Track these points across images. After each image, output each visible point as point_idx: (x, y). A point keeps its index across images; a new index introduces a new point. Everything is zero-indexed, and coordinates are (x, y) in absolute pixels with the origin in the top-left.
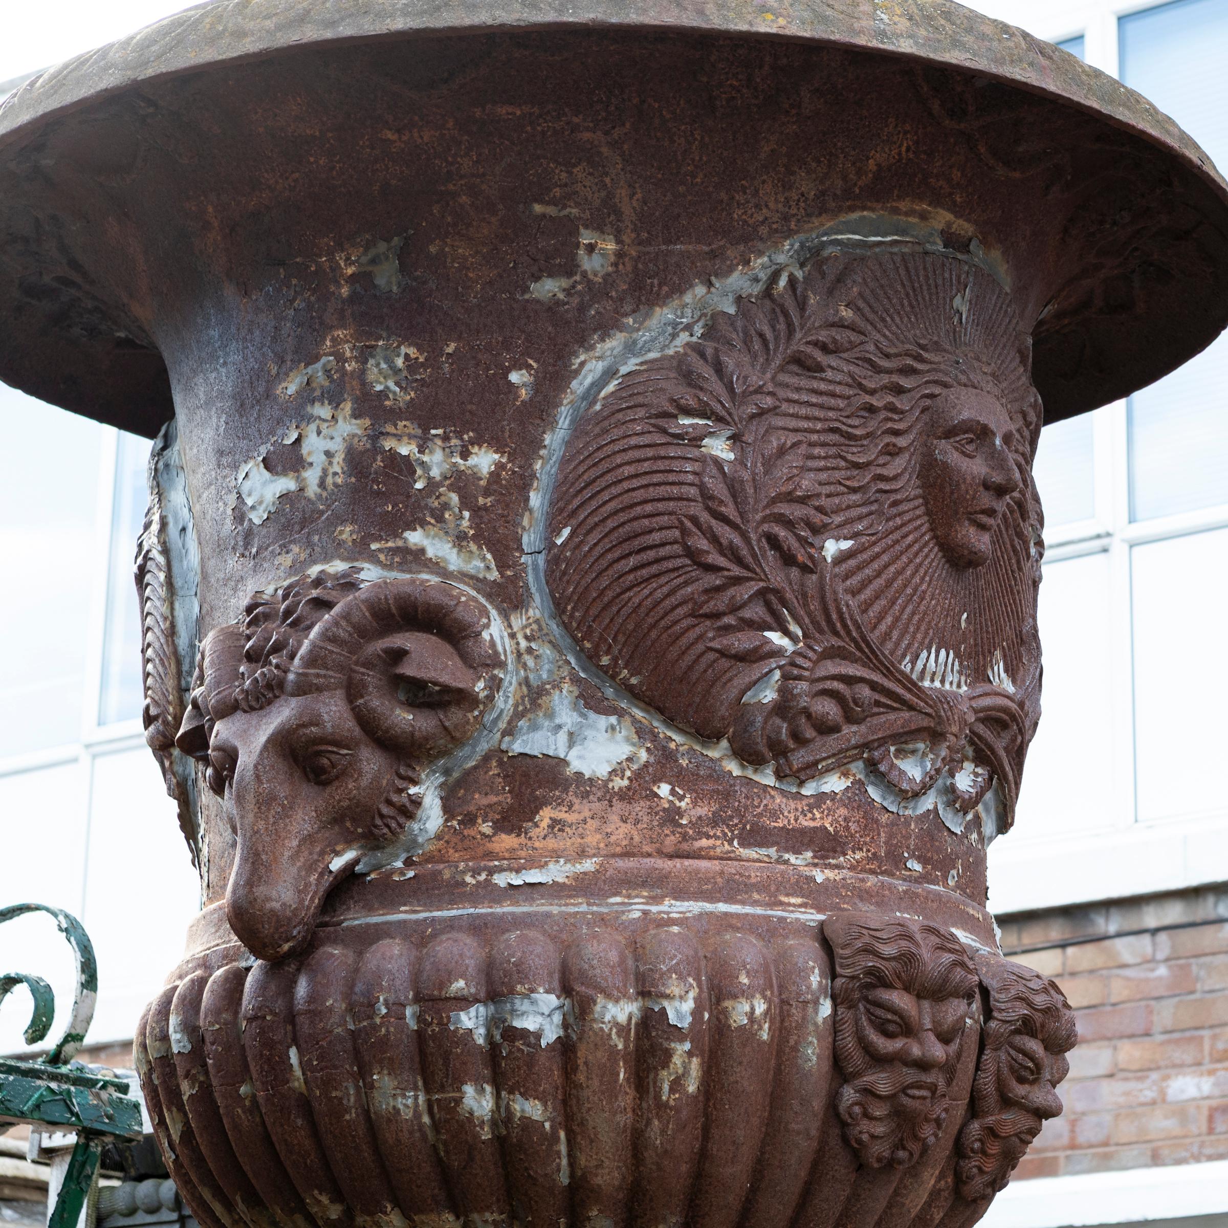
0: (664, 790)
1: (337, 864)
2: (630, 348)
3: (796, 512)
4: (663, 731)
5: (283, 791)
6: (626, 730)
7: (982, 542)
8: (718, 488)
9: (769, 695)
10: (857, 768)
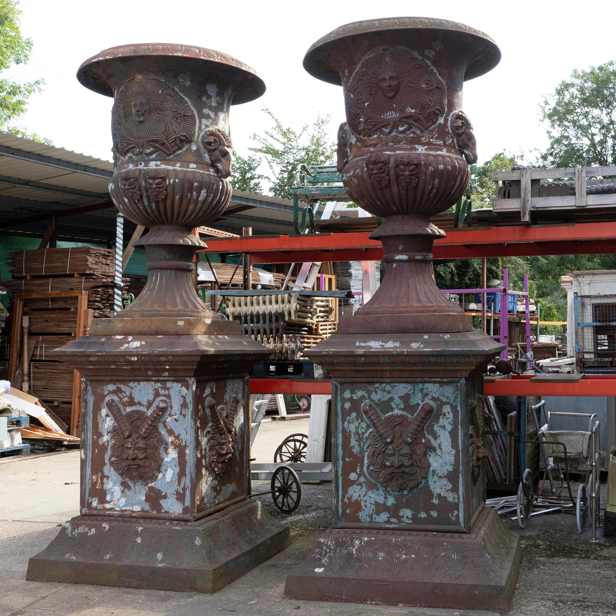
0: (358, 143)
1: (345, 161)
4: (357, 135)
5: (339, 153)
6: (355, 137)
9: (362, 128)
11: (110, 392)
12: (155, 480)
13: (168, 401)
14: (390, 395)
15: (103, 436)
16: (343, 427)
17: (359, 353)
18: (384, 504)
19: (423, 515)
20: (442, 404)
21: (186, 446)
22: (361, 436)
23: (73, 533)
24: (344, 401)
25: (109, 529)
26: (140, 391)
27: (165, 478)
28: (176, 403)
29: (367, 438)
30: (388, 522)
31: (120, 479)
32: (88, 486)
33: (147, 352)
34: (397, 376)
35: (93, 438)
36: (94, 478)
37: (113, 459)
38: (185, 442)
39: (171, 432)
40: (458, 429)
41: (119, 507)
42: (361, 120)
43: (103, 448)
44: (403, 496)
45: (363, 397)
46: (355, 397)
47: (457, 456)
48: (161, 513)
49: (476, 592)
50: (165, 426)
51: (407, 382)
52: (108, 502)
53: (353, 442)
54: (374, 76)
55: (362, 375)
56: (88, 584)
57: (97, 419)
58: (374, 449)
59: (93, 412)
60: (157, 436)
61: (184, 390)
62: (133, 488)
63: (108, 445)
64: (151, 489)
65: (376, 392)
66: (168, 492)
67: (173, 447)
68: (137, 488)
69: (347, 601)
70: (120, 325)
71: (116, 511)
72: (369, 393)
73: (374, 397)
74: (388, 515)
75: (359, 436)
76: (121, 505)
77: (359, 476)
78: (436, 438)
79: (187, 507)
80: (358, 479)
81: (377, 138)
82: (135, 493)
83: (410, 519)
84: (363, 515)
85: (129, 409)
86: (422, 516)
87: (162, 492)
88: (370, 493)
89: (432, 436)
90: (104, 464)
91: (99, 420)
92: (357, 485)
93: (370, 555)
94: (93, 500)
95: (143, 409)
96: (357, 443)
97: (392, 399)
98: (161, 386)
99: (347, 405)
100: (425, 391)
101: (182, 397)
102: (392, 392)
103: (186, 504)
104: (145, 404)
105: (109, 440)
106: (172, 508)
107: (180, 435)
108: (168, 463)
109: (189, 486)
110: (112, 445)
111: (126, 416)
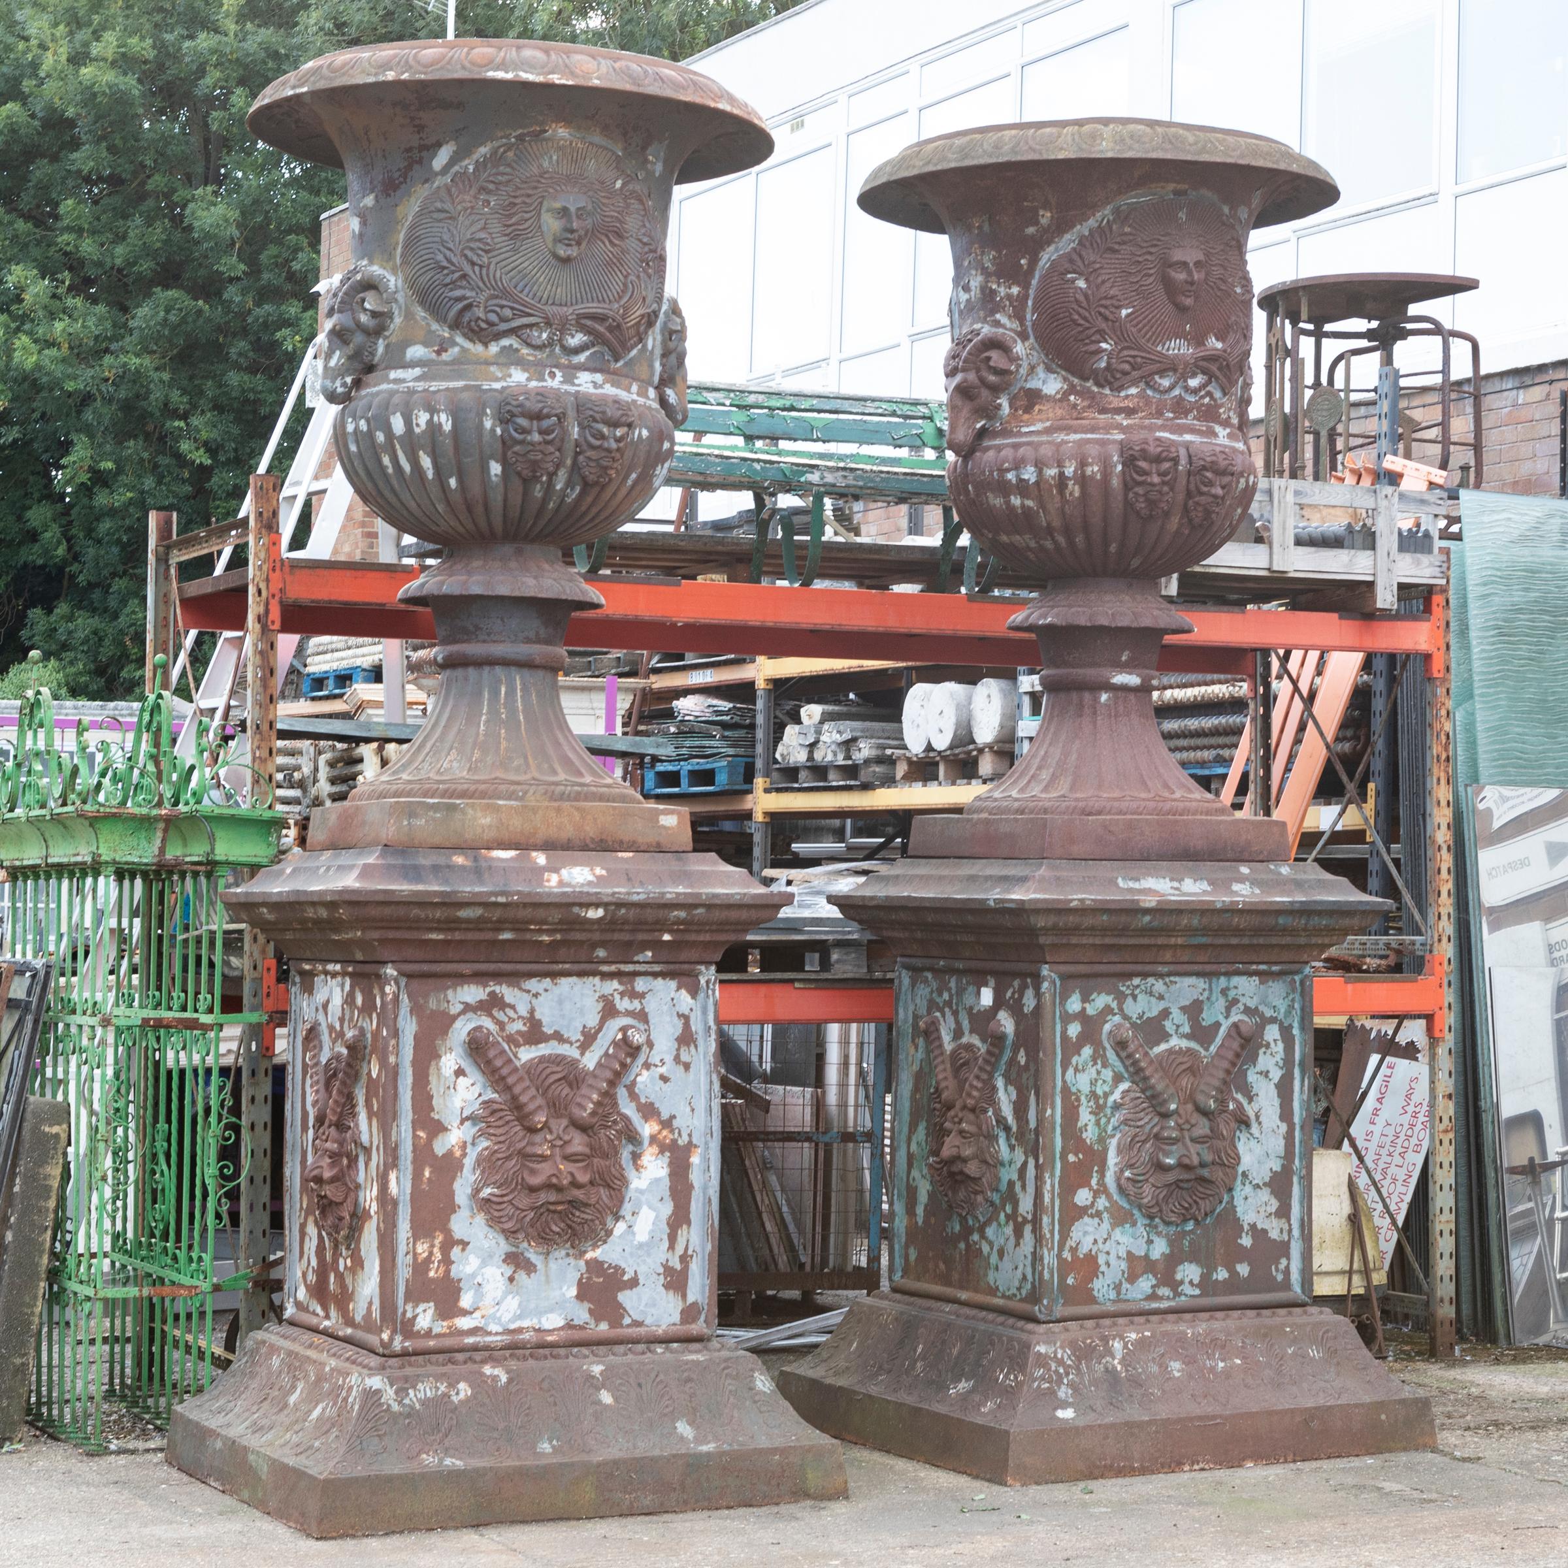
0: (1072, 398)
1: (978, 426)
2: (1057, 250)
3: (1108, 302)
4: (1071, 378)
5: (960, 403)
6: (1060, 379)
7: (1189, 302)
8: (1081, 298)
9: (1103, 365)
10: (1142, 385)
11: (467, 1008)
12: (605, 1242)
13: (641, 1026)
14: (1162, 1005)
15: (446, 1129)
16: (1064, 1081)
17: (1147, 905)
18: (1147, 1256)
19: (1222, 1274)
20: (1266, 1021)
21: (690, 1146)
22: (1101, 1101)
23: (407, 1401)
24: (1067, 1019)
25: (510, 1381)
26: (560, 1002)
27: (634, 1234)
28: (664, 1033)
29: (1117, 1107)
30: (1153, 1297)
31: (503, 1246)
32: (403, 1273)
33: (642, 897)
34: (1185, 959)
35: (415, 1136)
36: (422, 1248)
37: (488, 1191)
38: (690, 1135)
39: (649, 1111)
40: (1292, 1078)
41: (500, 1323)
42: (1104, 345)
43: (449, 1166)
44: (1184, 1233)
45: (1107, 1010)
46: (1091, 1010)
47: (1289, 1137)
48: (621, 1326)
49: (1383, 1417)
50: (633, 1096)
51: (1198, 974)
52: (465, 1313)
53: (1085, 1116)
54: (1153, 250)
55: (1114, 959)
56: (513, 1522)
57: (428, 1083)
58: (1133, 1131)
59: (414, 1063)
60: (615, 1122)
61: (684, 996)
62: (540, 1264)
63: (464, 1155)
64: (595, 1266)
65: (1135, 997)
66: (642, 1270)
67: (655, 1149)
68: (553, 1265)
69: (1144, 1471)
70: (486, 821)
71: (490, 1334)
72: (1121, 998)
73: (1133, 1009)
74: (1154, 1282)
75: (1097, 1103)
76: (506, 1317)
77: (1096, 1194)
78: (1250, 1100)
79: (695, 1304)
80: (1093, 1203)
81: (1138, 395)
82: (548, 1281)
83: (1197, 1286)
84: (1102, 1287)
85: (526, 1054)
86: (1220, 1278)
87: (624, 1272)
88: (1117, 1234)
89: (1244, 1095)
90: (453, 1208)
91: (435, 1086)
92: (1092, 1216)
93: (1155, 1369)
94: (420, 1309)
95: (572, 1052)
96: (1093, 1118)
97: (1165, 1013)
98: (621, 988)
99: (1074, 1030)
100: (1232, 994)
101: (679, 1016)
102: (1166, 996)
103: (691, 1298)
104: (573, 1039)
105: (469, 1140)
106: (653, 1311)
107: (674, 1117)
108: (641, 1192)
109: (698, 1249)
110: (480, 1154)
111: (528, 1072)
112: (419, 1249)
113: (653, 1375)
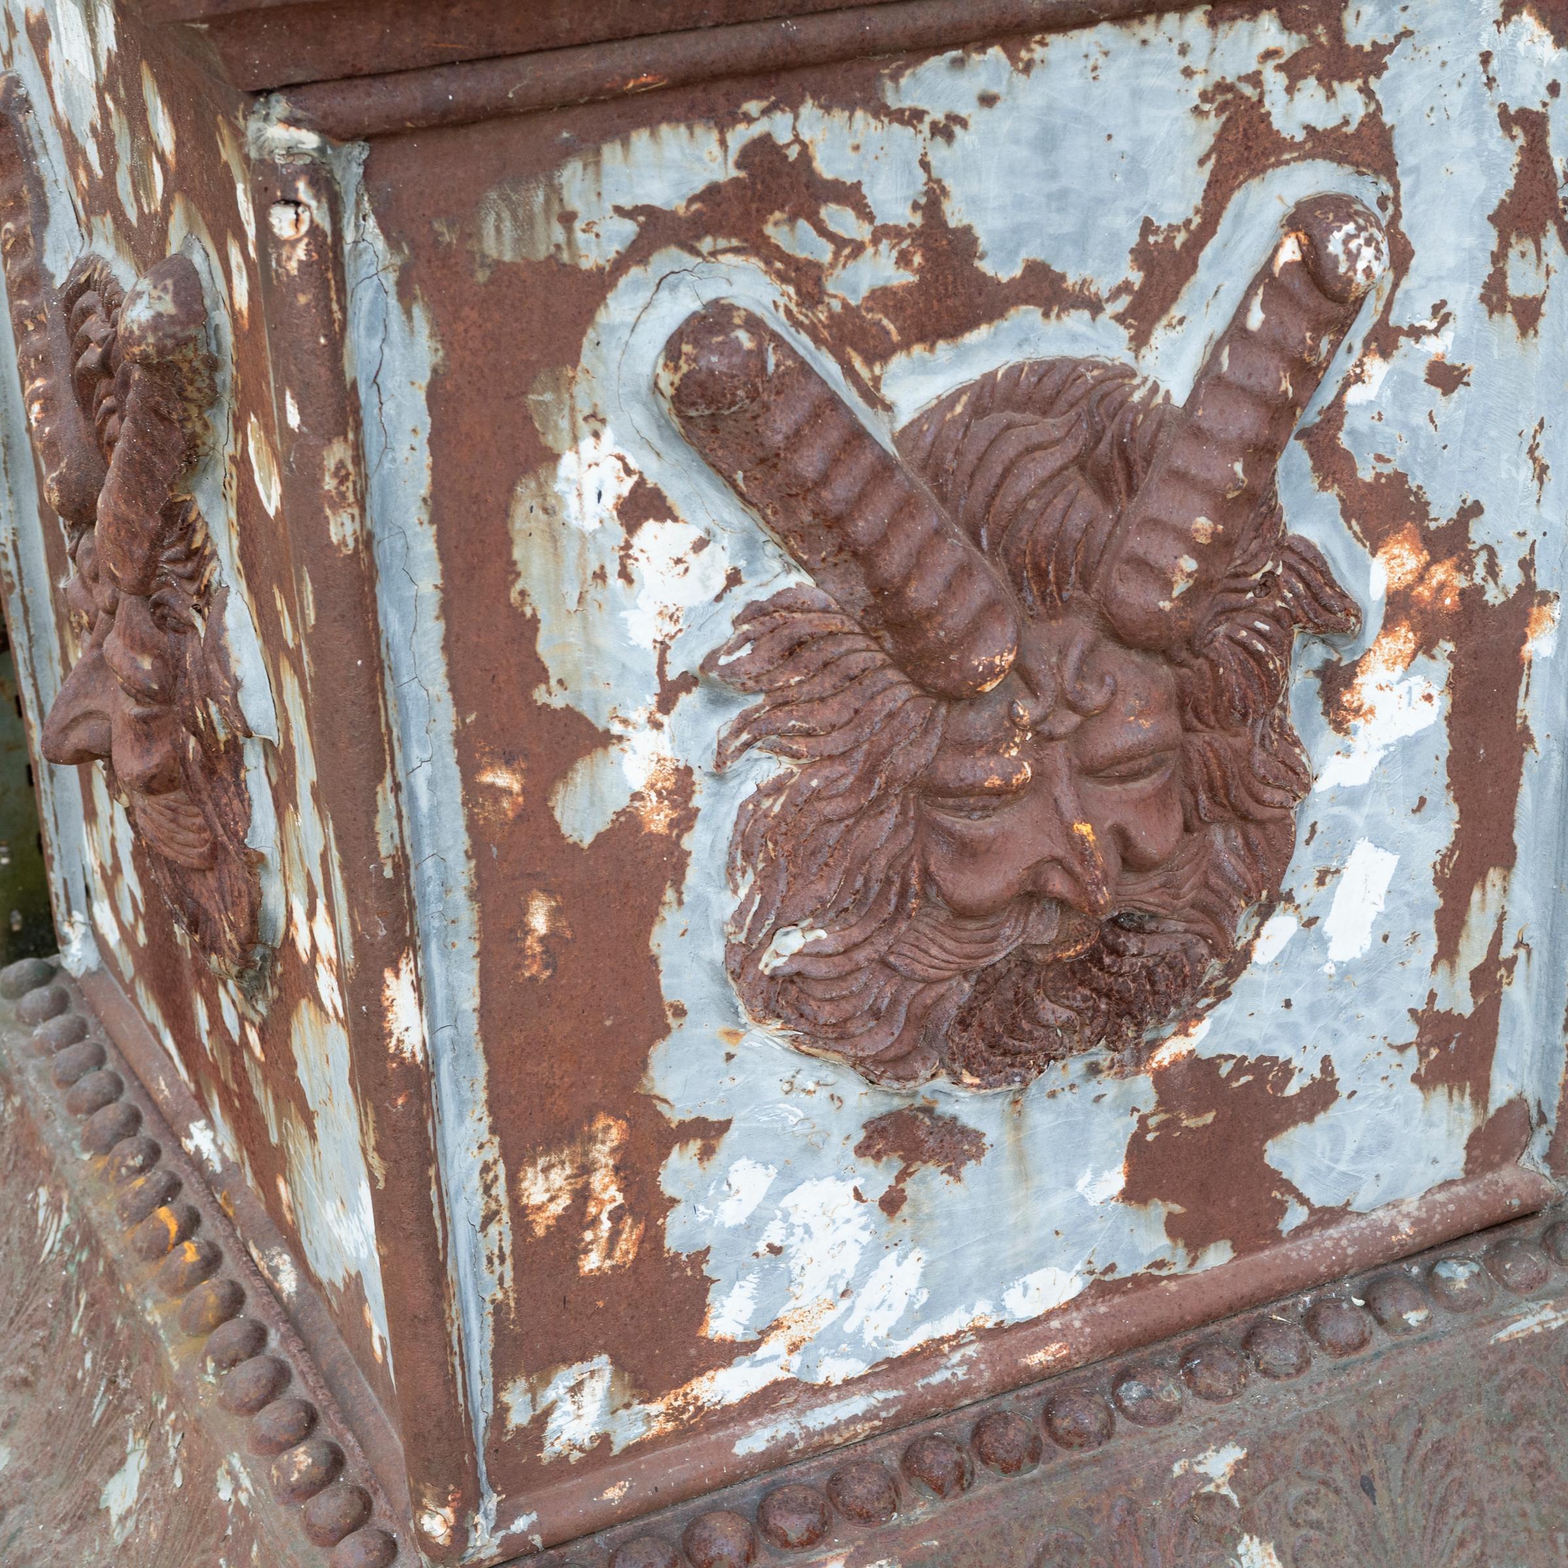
12: (1223, 993)
13: (1367, 190)
15: (606, 739)
26: (1047, 140)
27: (1323, 942)
28: (1451, 201)
35: (474, 793)
36: (544, 1186)
37: (792, 942)
38: (1526, 565)
39: (1386, 508)
43: (628, 873)
48: (1276, 1237)
50: (1333, 465)
52: (729, 1353)
57: (511, 571)
59: (441, 504)
60: (1269, 584)
62: (994, 1130)
63: (685, 820)
66: (1348, 1050)
67: (1404, 639)
68: (1042, 1118)
71: (821, 1392)
76: (878, 1325)
79: (1516, 1104)
82: (1023, 1173)
85: (916, 381)
87: (1287, 1071)
90: (654, 1019)
91: (540, 583)
94: (557, 1390)
95: (1101, 339)
98: (1290, 44)
101: (1508, 119)
103: (1502, 1091)
104: (1102, 286)
105: (701, 760)
106: (1383, 1165)
107: (1476, 509)
108: (1351, 797)
109: (1535, 937)
110: (750, 812)
111: (932, 467)
112: (535, 1190)
113: (1405, 1434)
